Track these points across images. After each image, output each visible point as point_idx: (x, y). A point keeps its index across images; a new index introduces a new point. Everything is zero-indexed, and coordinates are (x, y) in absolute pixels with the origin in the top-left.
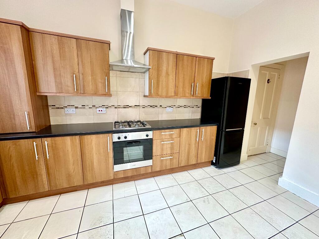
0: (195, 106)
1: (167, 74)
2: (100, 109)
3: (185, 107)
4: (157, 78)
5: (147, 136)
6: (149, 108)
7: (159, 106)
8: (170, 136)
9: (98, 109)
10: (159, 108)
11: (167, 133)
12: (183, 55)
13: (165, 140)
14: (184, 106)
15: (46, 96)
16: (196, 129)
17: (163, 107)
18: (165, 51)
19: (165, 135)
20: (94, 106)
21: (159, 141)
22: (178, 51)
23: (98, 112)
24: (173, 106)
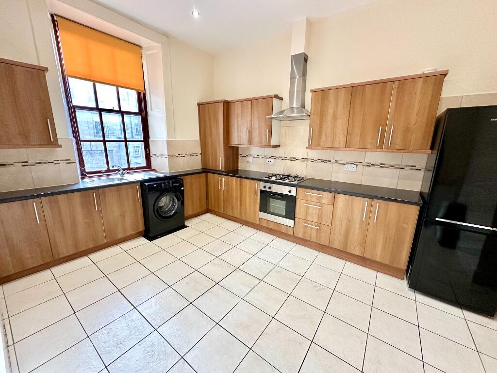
0: (407, 166)
1: (335, 117)
2: (270, 159)
3: (382, 166)
4: (320, 124)
5: (290, 192)
6: (319, 162)
7: (333, 161)
8: (317, 199)
9: (268, 160)
10: (333, 163)
11: (314, 194)
12: (364, 85)
13: (310, 203)
14: (381, 164)
15: (238, 148)
16: (364, 201)
17: (339, 162)
18: (333, 88)
19: (311, 197)
20: (265, 156)
21: (303, 201)
22: (355, 82)
23: (268, 162)
24: (357, 162)
